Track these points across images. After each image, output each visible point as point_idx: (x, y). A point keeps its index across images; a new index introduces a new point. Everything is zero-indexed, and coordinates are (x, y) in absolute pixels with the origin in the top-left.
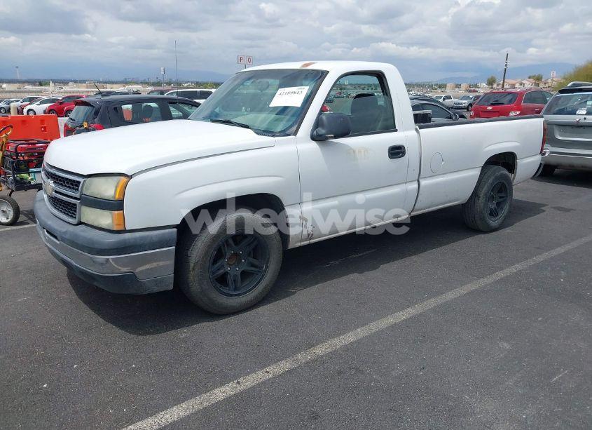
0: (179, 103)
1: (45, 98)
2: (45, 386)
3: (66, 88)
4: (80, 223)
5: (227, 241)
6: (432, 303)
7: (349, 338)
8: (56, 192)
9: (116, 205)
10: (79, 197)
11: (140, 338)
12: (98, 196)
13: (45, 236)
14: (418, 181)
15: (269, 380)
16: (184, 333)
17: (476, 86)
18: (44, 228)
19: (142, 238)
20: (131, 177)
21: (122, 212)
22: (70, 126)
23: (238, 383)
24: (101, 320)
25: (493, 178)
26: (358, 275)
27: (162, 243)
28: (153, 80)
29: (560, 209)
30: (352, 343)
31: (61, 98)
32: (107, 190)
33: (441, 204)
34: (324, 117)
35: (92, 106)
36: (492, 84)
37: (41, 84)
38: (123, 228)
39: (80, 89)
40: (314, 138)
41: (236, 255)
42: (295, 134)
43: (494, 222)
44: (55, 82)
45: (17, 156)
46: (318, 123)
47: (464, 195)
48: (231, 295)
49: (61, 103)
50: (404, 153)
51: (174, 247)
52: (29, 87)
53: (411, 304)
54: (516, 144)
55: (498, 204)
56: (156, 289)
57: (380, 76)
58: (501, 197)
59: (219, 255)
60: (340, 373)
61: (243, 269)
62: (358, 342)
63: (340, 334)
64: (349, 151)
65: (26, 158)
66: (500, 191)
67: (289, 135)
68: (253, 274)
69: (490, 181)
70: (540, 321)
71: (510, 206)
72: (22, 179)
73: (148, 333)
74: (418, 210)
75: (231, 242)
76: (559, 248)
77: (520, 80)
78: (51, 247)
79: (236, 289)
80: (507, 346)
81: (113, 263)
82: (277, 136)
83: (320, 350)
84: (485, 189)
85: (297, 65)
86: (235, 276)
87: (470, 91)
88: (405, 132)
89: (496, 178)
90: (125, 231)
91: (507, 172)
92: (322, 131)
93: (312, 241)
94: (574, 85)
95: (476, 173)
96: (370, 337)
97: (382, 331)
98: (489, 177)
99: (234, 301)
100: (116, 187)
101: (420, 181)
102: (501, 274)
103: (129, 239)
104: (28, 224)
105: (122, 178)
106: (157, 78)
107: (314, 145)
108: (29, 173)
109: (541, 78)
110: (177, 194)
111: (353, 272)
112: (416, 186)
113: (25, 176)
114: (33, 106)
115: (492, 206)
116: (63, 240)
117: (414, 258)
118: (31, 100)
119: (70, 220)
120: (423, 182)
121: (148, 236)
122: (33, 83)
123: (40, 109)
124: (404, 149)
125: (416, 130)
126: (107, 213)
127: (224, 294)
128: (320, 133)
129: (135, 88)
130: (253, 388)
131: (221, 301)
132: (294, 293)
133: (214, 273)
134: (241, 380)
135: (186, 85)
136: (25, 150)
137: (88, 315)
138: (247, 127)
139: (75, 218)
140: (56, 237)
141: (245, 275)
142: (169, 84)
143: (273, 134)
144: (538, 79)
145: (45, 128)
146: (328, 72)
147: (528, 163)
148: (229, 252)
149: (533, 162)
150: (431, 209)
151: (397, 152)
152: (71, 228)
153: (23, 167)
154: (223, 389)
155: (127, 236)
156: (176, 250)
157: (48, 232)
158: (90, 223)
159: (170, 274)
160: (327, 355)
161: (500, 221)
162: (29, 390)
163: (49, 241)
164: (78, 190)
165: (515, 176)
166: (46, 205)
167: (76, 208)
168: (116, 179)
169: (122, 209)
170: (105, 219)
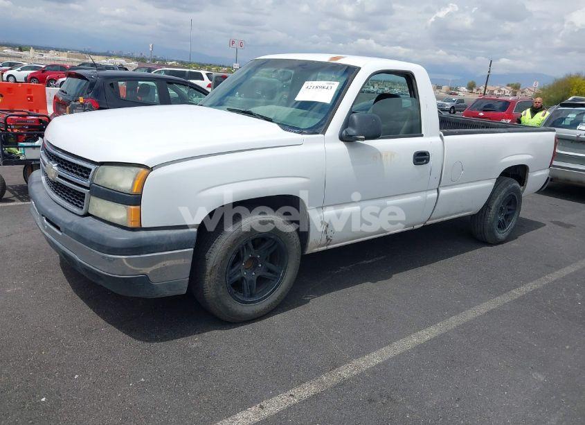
0: (176, 83)
1: (26, 64)
2: (43, 400)
3: (46, 56)
4: (87, 215)
5: (246, 245)
6: (454, 321)
7: (374, 359)
8: (60, 176)
9: (133, 199)
10: (88, 186)
11: (147, 345)
12: (112, 188)
13: (43, 224)
14: (438, 189)
15: (294, 405)
16: (195, 342)
17: (456, 89)
18: (43, 216)
19: (159, 237)
20: (151, 169)
21: (139, 207)
22: (61, 99)
23: (262, 407)
24: (102, 321)
25: (505, 189)
26: (372, 284)
27: (180, 244)
28: (137, 55)
29: (560, 224)
30: (378, 365)
31: (43, 66)
32: (124, 181)
33: (456, 214)
34: (355, 116)
35: (86, 79)
36: (472, 90)
37: (21, 50)
38: (137, 225)
39: (61, 58)
40: (342, 138)
41: (253, 259)
42: (324, 133)
43: (501, 235)
44: (36, 48)
45: (7, 128)
46: (348, 123)
47: (476, 206)
48: (246, 303)
49: (43, 71)
50: (428, 160)
51: (192, 249)
52: (8, 51)
53: (433, 322)
54: (530, 157)
55: (506, 216)
56: (169, 293)
57: (409, 77)
58: (509, 210)
59: (238, 258)
60: (370, 401)
61: (258, 275)
62: (385, 364)
63: (364, 354)
64: (377, 154)
65: (16, 131)
66: (509, 204)
67: (318, 134)
68: (270, 280)
69: (503, 193)
70: (569, 349)
71: (517, 219)
72: (10, 153)
73: (156, 340)
74: (433, 219)
75: (250, 245)
76: (568, 268)
77: (498, 87)
78: (50, 237)
79: (251, 295)
80: (541, 378)
81: (126, 263)
82: (305, 134)
83: (345, 372)
84: (497, 201)
85: (324, 58)
86: (251, 281)
87: (451, 94)
88: (431, 138)
89: (509, 191)
90: (140, 229)
91: (518, 185)
92: (352, 131)
93: (330, 247)
94: (574, 100)
95: (490, 184)
96: (396, 358)
97: (408, 352)
98: (502, 189)
99: (248, 309)
100: (134, 180)
101: (440, 189)
102: (517, 293)
103: (145, 238)
104: (13, 201)
105: (142, 169)
106: (142, 54)
107: (342, 145)
108: (18, 148)
109: (519, 87)
110: (200, 192)
111: (366, 281)
112: (436, 194)
113: (14, 150)
114: (13, 72)
115: (501, 218)
116: (66, 231)
117: (426, 269)
118: (12, 66)
119: (75, 210)
120: (442, 191)
121: (166, 236)
122: (13, 47)
123: (21, 75)
124: (429, 156)
125: (441, 136)
126: (121, 207)
127: (239, 300)
128: (351, 134)
129: (119, 61)
130: (278, 415)
131: (235, 309)
132: (308, 301)
133: (230, 278)
134: (264, 403)
135: (170, 63)
136: (16, 123)
137: (86, 314)
138: (270, 120)
139: (82, 208)
140: (58, 228)
141: (261, 280)
142: (154, 61)
143: (301, 131)
144: (516, 88)
145: (31, 98)
146: (360, 68)
147: (537, 177)
148: (247, 256)
149: (541, 175)
150: (445, 219)
151: (421, 158)
152: (77, 220)
153: (11, 140)
154: (244, 414)
155: (143, 234)
156: (194, 251)
157: (47, 220)
158: (100, 216)
159: (184, 277)
160: (354, 378)
161: (507, 234)
162: (24, 403)
163: (48, 230)
164: (88, 177)
165: (524, 189)
166: (44, 188)
167: (84, 197)
168: (134, 169)
169: (139, 204)
170: (119, 213)
